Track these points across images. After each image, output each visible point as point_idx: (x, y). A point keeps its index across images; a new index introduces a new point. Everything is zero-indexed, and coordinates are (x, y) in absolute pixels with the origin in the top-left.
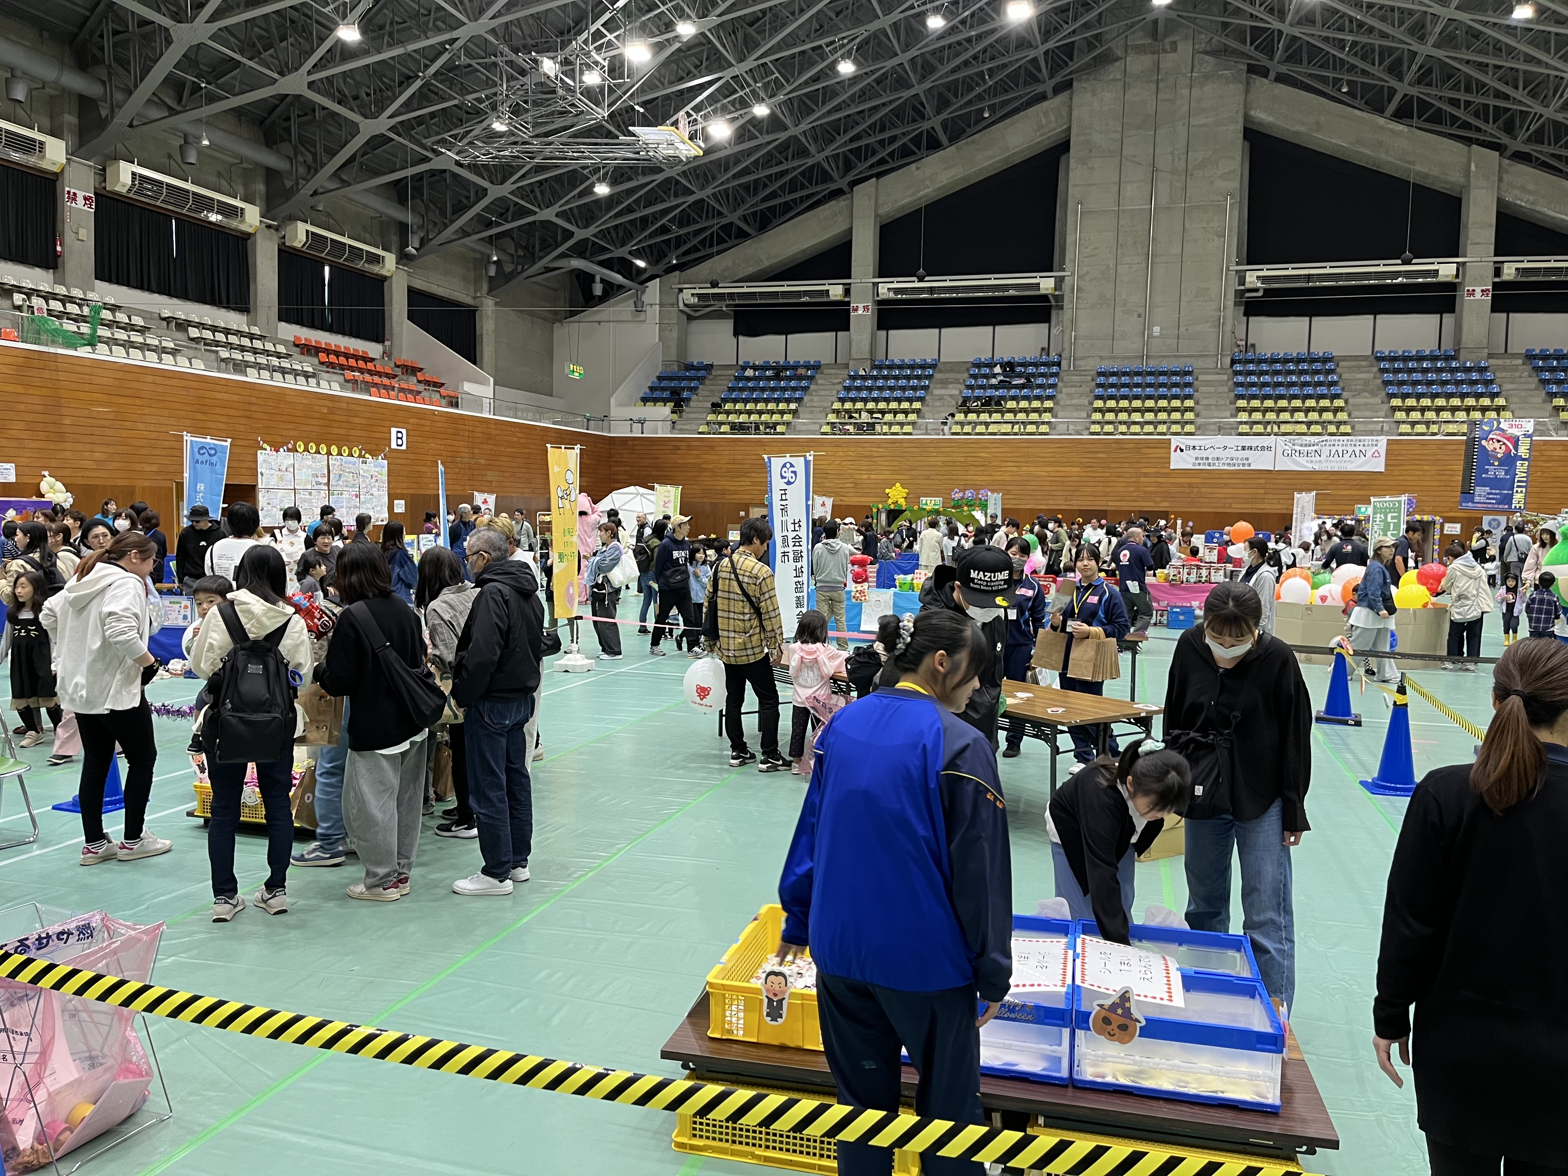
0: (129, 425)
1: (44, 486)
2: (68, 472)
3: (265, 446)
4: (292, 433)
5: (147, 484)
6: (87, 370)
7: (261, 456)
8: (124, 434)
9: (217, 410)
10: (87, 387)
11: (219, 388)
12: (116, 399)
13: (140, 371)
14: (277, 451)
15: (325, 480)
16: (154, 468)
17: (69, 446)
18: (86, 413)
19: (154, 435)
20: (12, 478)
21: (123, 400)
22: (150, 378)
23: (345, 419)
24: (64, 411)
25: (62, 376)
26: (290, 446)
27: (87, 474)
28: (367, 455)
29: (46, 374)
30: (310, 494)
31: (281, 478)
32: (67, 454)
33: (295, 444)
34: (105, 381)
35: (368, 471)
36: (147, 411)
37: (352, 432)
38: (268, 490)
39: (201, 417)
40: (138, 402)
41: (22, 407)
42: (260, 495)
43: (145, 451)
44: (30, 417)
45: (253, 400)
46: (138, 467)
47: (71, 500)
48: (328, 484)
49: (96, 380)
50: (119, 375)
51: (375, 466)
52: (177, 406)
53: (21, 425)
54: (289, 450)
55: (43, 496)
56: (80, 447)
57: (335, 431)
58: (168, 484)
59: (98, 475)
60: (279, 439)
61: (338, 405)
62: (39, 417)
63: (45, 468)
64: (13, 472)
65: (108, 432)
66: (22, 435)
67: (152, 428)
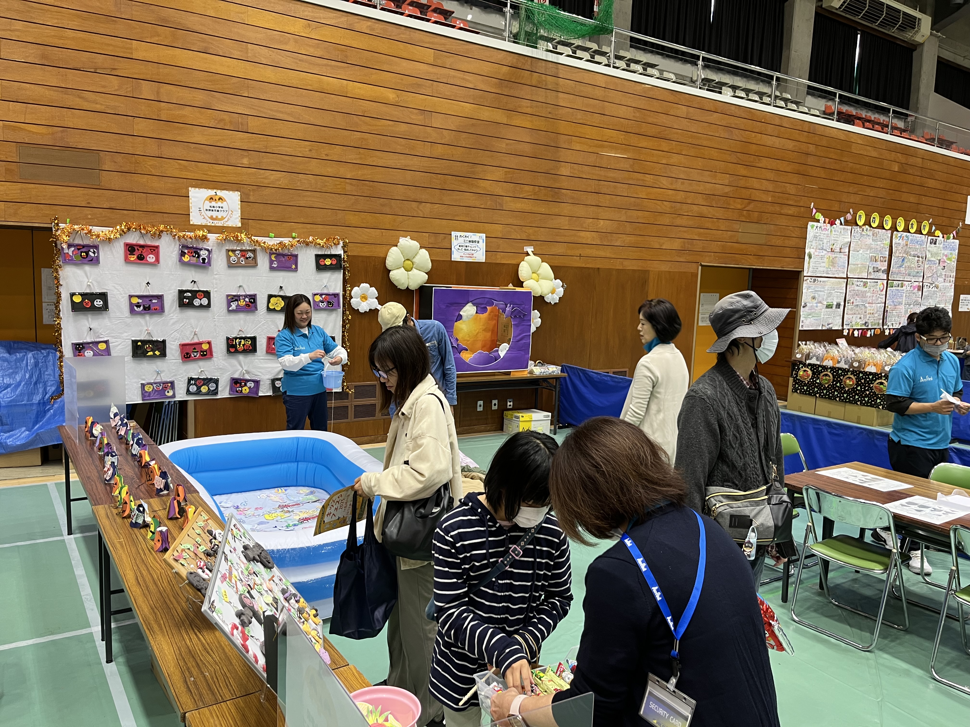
0: (649, 179)
1: (524, 270)
2: (559, 249)
3: (819, 216)
4: (853, 199)
5: (665, 267)
6: (599, 93)
7: (812, 229)
8: (642, 193)
9: (764, 162)
10: (597, 119)
11: (770, 129)
12: (634, 140)
13: (671, 98)
14: (832, 223)
15: (885, 266)
16: (676, 245)
17: (566, 209)
18: (591, 160)
19: (680, 196)
20: (480, 256)
21: (644, 142)
22: (683, 110)
23: (918, 180)
24: (564, 155)
25: (563, 100)
26: (849, 217)
27: (588, 251)
28: (938, 233)
29: (541, 94)
30: (865, 285)
31: (833, 263)
32: (563, 222)
33: (855, 214)
34: (622, 111)
35: (937, 254)
36: (675, 159)
37: (924, 200)
38: (815, 278)
39: (742, 171)
40: (665, 145)
41: (502, 146)
42: (805, 285)
43: (666, 220)
44: (513, 161)
45: (812, 148)
46: (655, 243)
47: (560, 291)
48: (888, 271)
49: (610, 109)
50: (642, 103)
51: (945, 248)
52: (714, 153)
53: (499, 174)
54: (847, 223)
55: (520, 284)
56: (580, 211)
57: (905, 197)
58: (691, 268)
59: (602, 253)
60: (836, 207)
61: (911, 160)
62: (528, 163)
63: (529, 241)
64: (482, 246)
65: (622, 189)
66: (498, 189)
67: (679, 185)
